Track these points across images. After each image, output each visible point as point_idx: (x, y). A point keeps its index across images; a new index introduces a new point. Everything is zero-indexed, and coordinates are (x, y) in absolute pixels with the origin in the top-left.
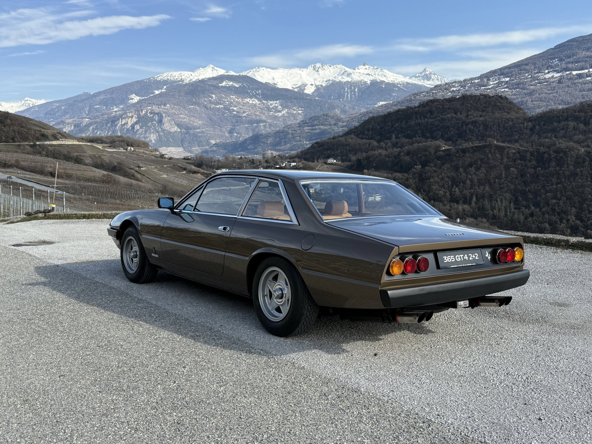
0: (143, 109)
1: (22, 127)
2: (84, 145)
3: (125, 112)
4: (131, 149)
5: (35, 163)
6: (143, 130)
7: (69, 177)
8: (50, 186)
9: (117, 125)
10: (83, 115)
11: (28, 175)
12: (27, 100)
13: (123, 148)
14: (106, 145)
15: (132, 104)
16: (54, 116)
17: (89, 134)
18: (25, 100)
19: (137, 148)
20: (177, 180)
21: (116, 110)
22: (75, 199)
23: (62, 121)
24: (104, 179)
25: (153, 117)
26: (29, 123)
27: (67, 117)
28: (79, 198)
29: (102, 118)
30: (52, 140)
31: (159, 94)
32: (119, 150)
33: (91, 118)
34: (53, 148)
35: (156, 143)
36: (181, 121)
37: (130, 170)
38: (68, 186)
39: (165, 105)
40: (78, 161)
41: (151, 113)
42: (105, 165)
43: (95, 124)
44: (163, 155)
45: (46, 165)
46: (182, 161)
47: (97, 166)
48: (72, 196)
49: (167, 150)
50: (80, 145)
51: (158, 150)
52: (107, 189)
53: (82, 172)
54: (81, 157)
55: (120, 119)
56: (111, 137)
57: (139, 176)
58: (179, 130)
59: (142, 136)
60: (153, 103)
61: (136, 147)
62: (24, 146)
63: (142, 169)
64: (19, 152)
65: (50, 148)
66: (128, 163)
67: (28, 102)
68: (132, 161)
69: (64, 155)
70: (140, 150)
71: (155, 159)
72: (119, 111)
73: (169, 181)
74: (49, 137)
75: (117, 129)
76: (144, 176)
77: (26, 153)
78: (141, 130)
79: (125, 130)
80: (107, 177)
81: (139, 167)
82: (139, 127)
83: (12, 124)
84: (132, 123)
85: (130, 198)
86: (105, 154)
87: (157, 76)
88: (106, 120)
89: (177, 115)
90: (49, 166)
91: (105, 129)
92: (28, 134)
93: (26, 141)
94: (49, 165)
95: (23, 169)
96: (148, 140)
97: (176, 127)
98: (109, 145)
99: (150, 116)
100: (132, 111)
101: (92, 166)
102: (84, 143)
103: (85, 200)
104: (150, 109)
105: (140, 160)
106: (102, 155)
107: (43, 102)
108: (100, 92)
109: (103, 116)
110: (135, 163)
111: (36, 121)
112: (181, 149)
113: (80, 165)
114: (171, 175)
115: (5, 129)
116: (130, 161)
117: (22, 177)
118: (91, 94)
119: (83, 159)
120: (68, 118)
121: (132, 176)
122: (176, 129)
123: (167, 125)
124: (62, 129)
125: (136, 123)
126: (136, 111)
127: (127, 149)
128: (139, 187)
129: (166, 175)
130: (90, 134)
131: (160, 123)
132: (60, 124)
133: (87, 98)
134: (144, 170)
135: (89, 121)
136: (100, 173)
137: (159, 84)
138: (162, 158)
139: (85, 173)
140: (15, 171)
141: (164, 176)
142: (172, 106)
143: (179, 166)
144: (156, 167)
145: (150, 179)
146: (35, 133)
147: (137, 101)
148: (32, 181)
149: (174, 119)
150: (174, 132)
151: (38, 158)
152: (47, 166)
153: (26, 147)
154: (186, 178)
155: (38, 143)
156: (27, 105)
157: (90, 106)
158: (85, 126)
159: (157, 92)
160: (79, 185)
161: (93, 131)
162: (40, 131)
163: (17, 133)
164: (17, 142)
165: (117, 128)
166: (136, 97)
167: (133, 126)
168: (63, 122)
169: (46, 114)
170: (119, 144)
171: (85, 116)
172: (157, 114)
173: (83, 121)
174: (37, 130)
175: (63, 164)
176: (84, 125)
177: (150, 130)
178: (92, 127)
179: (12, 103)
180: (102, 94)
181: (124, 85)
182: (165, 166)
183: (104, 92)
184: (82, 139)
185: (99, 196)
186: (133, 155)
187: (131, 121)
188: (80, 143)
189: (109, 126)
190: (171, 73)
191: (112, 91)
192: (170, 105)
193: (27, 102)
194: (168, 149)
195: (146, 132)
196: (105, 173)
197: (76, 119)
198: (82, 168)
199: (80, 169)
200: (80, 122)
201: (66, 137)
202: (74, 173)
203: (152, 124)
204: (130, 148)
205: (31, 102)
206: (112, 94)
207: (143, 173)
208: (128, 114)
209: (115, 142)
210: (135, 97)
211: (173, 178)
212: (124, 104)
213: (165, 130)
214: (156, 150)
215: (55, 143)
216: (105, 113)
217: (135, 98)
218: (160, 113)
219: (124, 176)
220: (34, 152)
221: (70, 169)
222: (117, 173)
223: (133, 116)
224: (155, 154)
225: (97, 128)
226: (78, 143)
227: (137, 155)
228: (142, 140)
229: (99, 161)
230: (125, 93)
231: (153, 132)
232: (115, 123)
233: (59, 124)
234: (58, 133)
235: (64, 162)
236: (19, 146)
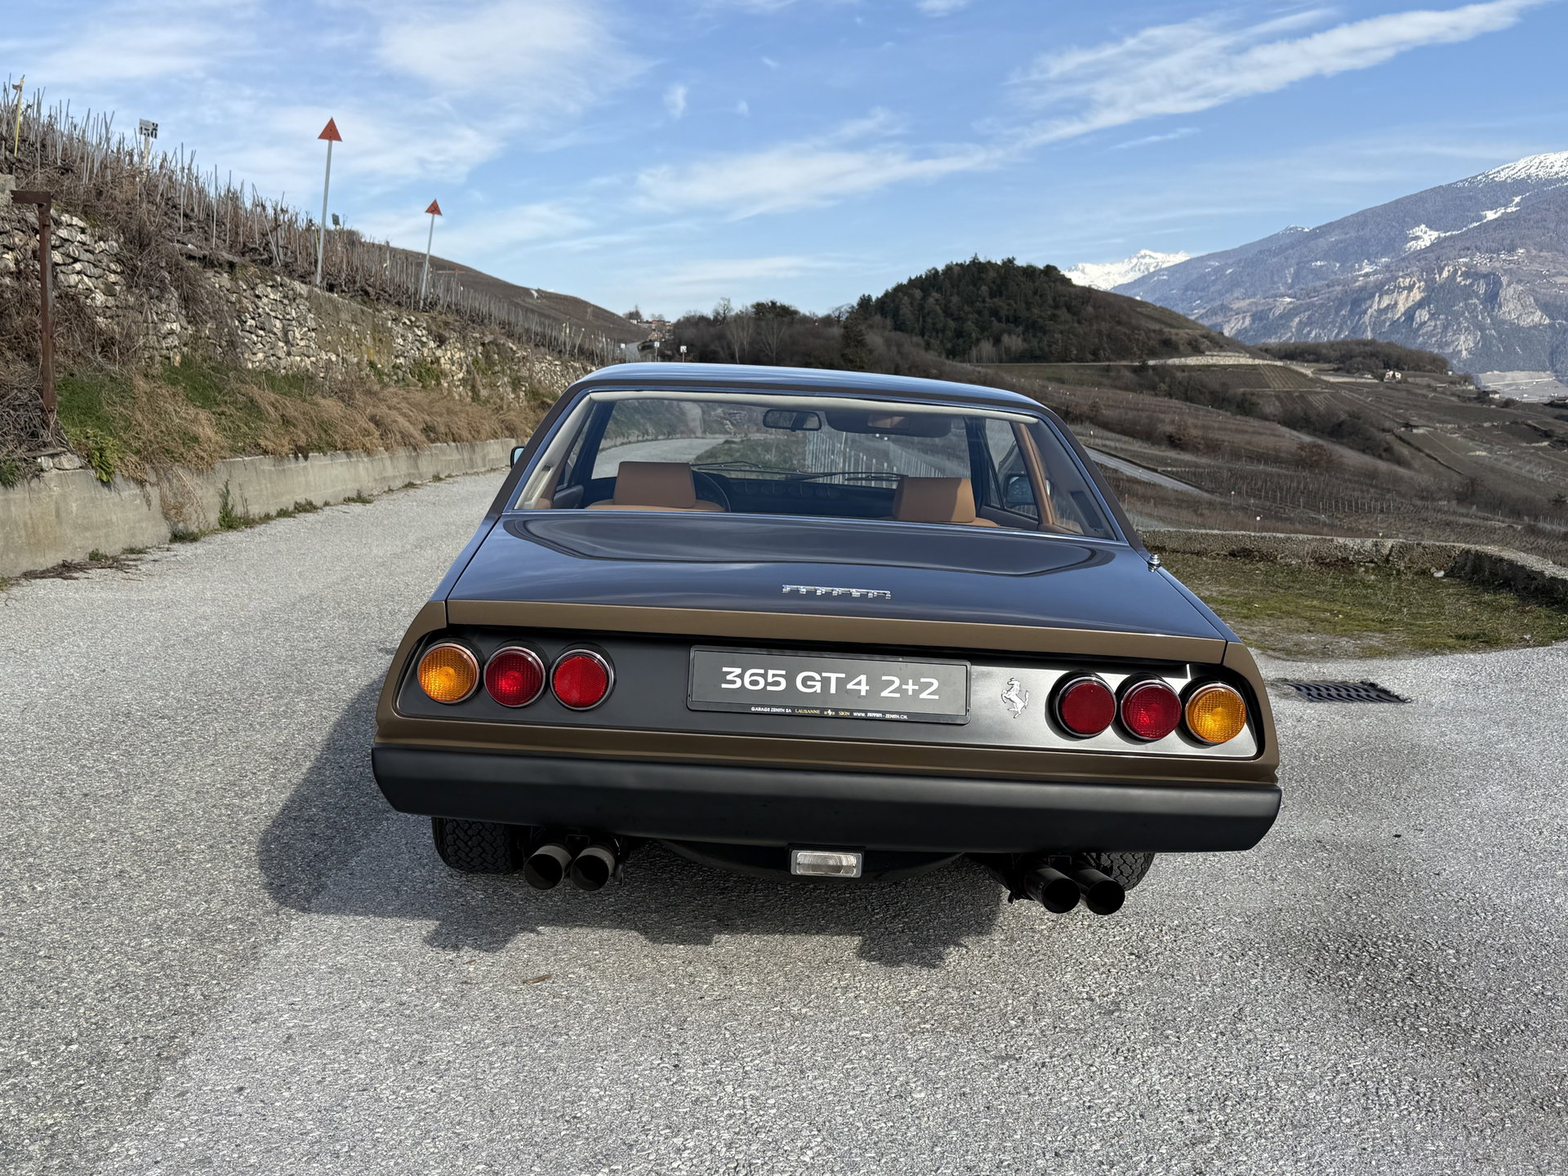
0: (1445, 265)
1: (1119, 323)
2: (1263, 365)
3: (1392, 276)
4: (1394, 375)
5: (1135, 413)
6: (1438, 323)
7: (1213, 448)
8: (1160, 469)
9: (1365, 312)
10: (1278, 288)
11: (1115, 441)
12: (1144, 257)
13: (1372, 372)
14: (1326, 366)
15: (1414, 252)
16: (1203, 294)
17: (1287, 336)
18: (1139, 255)
19: (1412, 372)
20: (1517, 467)
21: (1367, 269)
22: (1211, 504)
23: (1222, 305)
24: (1301, 456)
25: (1471, 285)
26: (1138, 312)
27: (1236, 295)
28: (1222, 504)
29: (1327, 295)
30: (1186, 356)
31: (1496, 220)
32: (1359, 380)
33: (1298, 295)
34: (1186, 374)
35: (1470, 359)
36: (1558, 295)
37: (1382, 435)
38: (1201, 470)
39: (1511, 250)
40: (1245, 407)
41: (1466, 275)
42: (1314, 418)
43: (1308, 309)
44: (1487, 393)
45: (1162, 416)
46: (1542, 412)
47: (1291, 422)
48: (1206, 495)
49: (1503, 378)
50: (1255, 365)
51: (1472, 378)
52: (1299, 483)
53: (1247, 437)
54: (1254, 399)
55: (1377, 295)
56: (1344, 343)
57: (1405, 451)
58: (1547, 321)
59: (1434, 339)
60: (1476, 247)
61: (1409, 370)
62: (1118, 369)
63: (1415, 431)
64: (1105, 385)
65: (1179, 375)
66: (1379, 413)
67: (1147, 260)
68: (1391, 409)
69: (1212, 393)
70: (1418, 380)
71: (1461, 404)
72: (1375, 272)
73: (1492, 469)
74: (1181, 348)
75: (1363, 323)
76: (1420, 450)
77: (1120, 388)
78: (1433, 323)
79: (1388, 324)
80: (1311, 452)
81: (1407, 425)
82: (1427, 316)
83: (1097, 317)
84: (1410, 303)
85: (1357, 508)
86: (1319, 389)
87: (1496, 170)
88: (1337, 298)
89: (1545, 277)
90: (1167, 420)
91: (1333, 322)
92: (1130, 341)
93: (1124, 358)
94: (1167, 418)
95: (1106, 426)
96: (1451, 350)
97: (1539, 313)
98: (1336, 366)
99: (1463, 283)
100: (1412, 273)
101: (1279, 423)
102: (1266, 362)
103: (1236, 508)
104: (1465, 265)
105: (1415, 406)
106: (1310, 393)
107: (1181, 257)
108: (1331, 224)
109: (1331, 289)
110: (1397, 415)
111: (1155, 308)
112: (1546, 377)
113: (1247, 419)
114: (1501, 450)
115: (1080, 330)
116: (1385, 411)
117: (1098, 445)
118: (1306, 230)
119: (1259, 404)
120: (1238, 298)
121: (1386, 450)
122: (1537, 317)
123: (1511, 306)
124: (1222, 326)
125: (1420, 305)
126: (1423, 271)
127: (1381, 377)
128: (1397, 480)
129: (1485, 449)
130: (1290, 338)
131: (1491, 303)
132: (1216, 314)
133: (1296, 244)
134: (1423, 435)
135: (1291, 303)
136: (1292, 439)
137: (1498, 192)
138: (1483, 402)
139: (1256, 439)
140: (1084, 432)
141: (1478, 453)
142: (1534, 252)
143: (1529, 425)
144: (1460, 428)
145: (1435, 459)
146: (1149, 339)
147: (1428, 245)
148: (1118, 455)
149: (1534, 290)
150: (1530, 328)
151: (1146, 399)
152: (1163, 421)
153: (1122, 373)
154: (1549, 460)
155: (1151, 363)
156: (1142, 268)
157: (1298, 264)
158: (1281, 316)
159: (1491, 215)
160: (1230, 470)
161: (1299, 330)
162: (1161, 331)
163: (1105, 339)
164: (1104, 361)
165: (1366, 318)
166: (1429, 233)
167: (1410, 315)
168: (1224, 309)
169: (1186, 289)
170: (1363, 364)
171: (1282, 289)
172: (1485, 276)
173: (1278, 304)
174: (1154, 331)
175: (1204, 416)
176: (1277, 314)
177: (1459, 324)
178: (1297, 320)
179: (1108, 265)
180: (1333, 230)
181: (1397, 202)
182: (1486, 425)
183: (1341, 224)
184: (1266, 351)
185: (1274, 499)
186: (1396, 394)
187: (1407, 299)
188: (1257, 362)
189: (1344, 316)
190: (1542, 157)
191: (1362, 220)
192: (1528, 251)
193: (1144, 261)
194: (1506, 376)
195: (1445, 328)
196: (1307, 439)
197: (1259, 298)
198: (1251, 426)
199: (1246, 428)
200: (1269, 307)
201: (1221, 347)
202: (1227, 438)
203: (1466, 305)
204: (1391, 373)
205: (1152, 261)
206: (1363, 229)
207: (1417, 444)
208: (1401, 280)
209: (1352, 357)
210: (1425, 233)
211: (1505, 460)
212: (1393, 254)
213: (1504, 322)
214: (1467, 379)
215: (1192, 361)
216: (1338, 280)
217: (1425, 236)
218: (1494, 274)
219: (1364, 451)
220: (1141, 385)
221: (1220, 429)
222: (1345, 441)
223: (1414, 284)
224: (1463, 391)
225: (1310, 322)
226: (1250, 361)
227: (1409, 392)
228: (1431, 352)
229: (1299, 409)
230: (1398, 222)
231: (1467, 329)
232: (1360, 306)
233: (1214, 312)
234: (1203, 336)
235: (1208, 411)
236: (1107, 371)
